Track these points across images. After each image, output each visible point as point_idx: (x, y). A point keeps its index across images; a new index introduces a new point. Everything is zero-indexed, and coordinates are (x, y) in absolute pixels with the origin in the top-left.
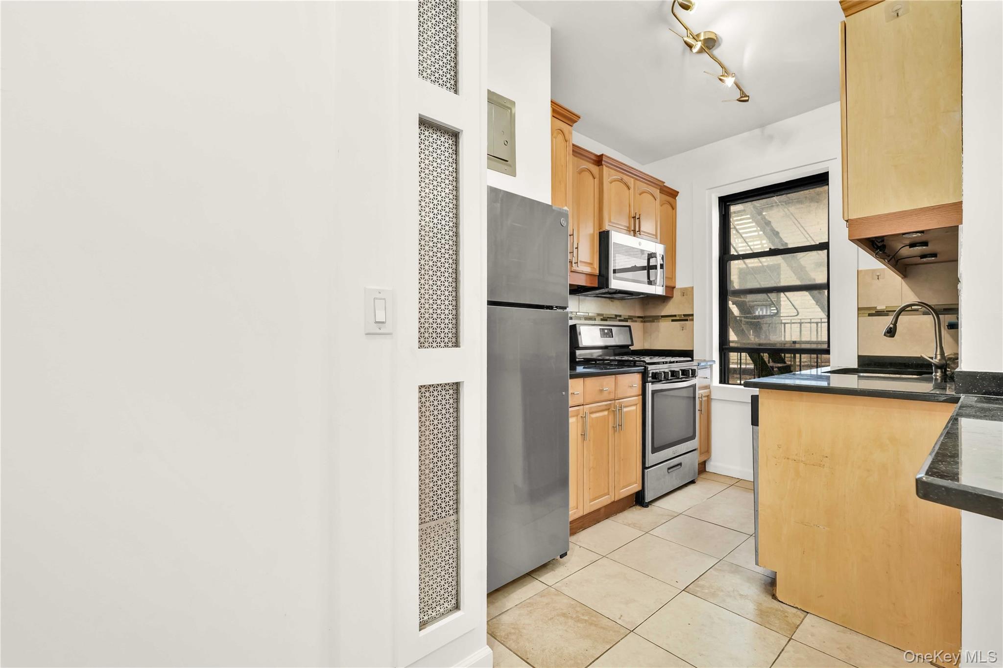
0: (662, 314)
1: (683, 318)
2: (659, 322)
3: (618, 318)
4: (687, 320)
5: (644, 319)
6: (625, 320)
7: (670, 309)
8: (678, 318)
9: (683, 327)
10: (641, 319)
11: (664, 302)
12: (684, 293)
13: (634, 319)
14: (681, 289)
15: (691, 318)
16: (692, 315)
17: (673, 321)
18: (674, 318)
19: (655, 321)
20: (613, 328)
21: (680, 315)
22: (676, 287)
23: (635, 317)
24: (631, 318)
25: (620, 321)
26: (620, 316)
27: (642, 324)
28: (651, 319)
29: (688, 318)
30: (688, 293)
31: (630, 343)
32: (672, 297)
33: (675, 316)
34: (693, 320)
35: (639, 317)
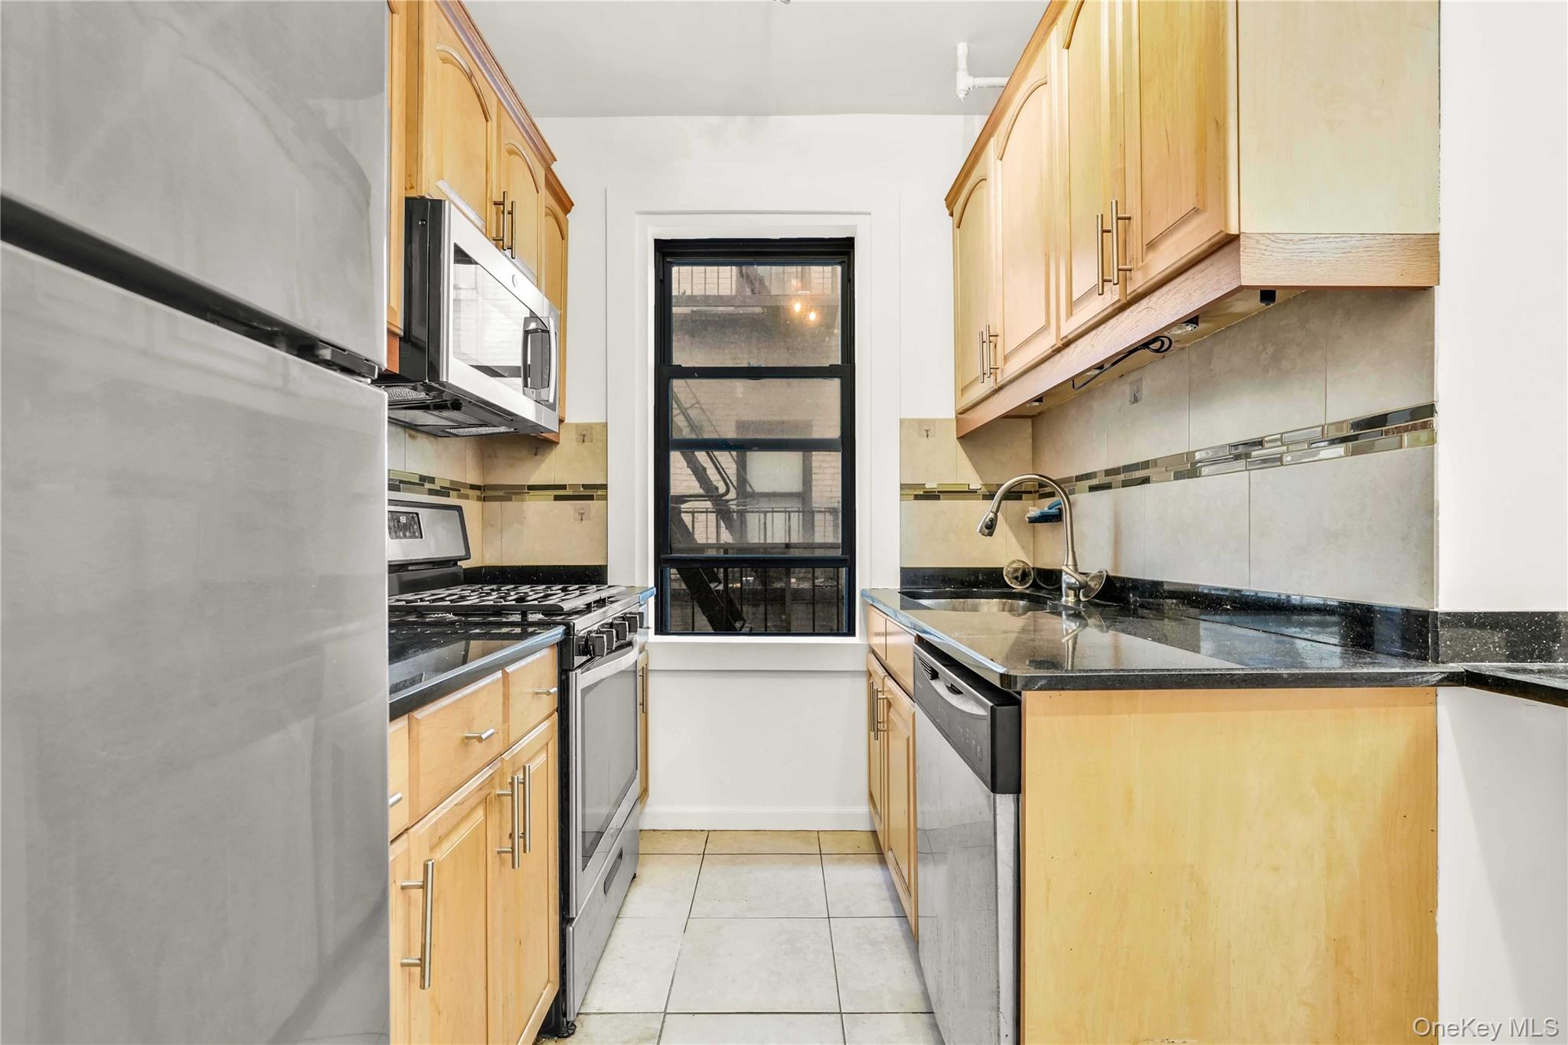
0: (532, 482)
1: (582, 492)
2: (523, 500)
3: (428, 486)
4: (591, 498)
5: (485, 492)
6: (444, 492)
7: (549, 469)
8: (571, 493)
9: (582, 514)
10: (478, 493)
11: (536, 454)
12: (584, 436)
13: (463, 491)
14: (577, 426)
15: (600, 493)
16: (604, 487)
17: (557, 498)
18: (561, 493)
19: (513, 497)
20: (421, 511)
21: (572, 486)
22: (566, 421)
23: (464, 485)
24: (455, 488)
25: (431, 492)
26: (432, 480)
27: (479, 503)
28: (501, 493)
29: (593, 492)
30: (593, 436)
31: (463, 553)
32: (558, 443)
33: (564, 487)
34: (605, 498)
35: (473, 487)
